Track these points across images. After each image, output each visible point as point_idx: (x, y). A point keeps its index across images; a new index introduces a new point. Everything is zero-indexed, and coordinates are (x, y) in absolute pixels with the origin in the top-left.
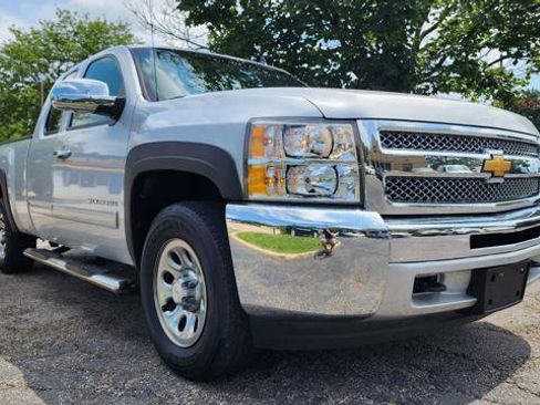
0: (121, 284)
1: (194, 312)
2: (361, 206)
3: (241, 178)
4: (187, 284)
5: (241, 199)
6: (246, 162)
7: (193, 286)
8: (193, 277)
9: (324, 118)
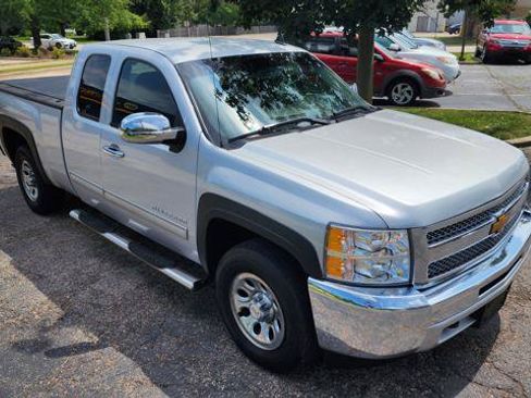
0: (195, 284)
1: (268, 323)
2: (409, 286)
3: (321, 262)
4: (263, 308)
5: (320, 276)
6: (325, 252)
7: (268, 309)
8: (266, 300)
9: (388, 228)
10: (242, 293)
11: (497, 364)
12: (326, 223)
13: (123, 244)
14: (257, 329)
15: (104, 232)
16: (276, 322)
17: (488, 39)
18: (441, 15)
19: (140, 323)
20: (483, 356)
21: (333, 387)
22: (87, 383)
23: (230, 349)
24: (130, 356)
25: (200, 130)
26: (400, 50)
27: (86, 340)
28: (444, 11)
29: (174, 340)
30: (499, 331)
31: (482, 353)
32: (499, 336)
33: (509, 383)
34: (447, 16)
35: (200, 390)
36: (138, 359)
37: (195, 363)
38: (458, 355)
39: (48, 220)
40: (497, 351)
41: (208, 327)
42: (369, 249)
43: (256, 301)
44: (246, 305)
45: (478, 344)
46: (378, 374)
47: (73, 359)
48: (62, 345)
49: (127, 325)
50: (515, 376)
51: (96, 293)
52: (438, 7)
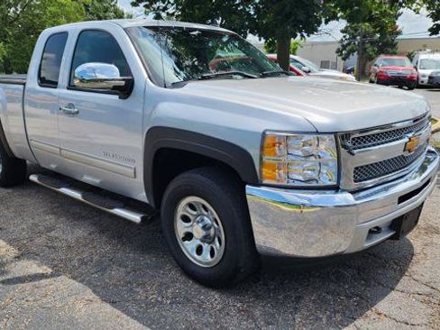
0: (142, 218)
1: (209, 243)
3: (257, 168)
4: (204, 228)
5: (257, 183)
6: (261, 159)
7: (209, 228)
8: (207, 221)
9: (317, 132)
10: (186, 219)
11: (415, 277)
12: (262, 131)
13: (77, 195)
14: (199, 250)
15: (59, 188)
16: (216, 239)
17: (378, 70)
18: (340, 58)
19: (92, 258)
20: (402, 273)
21: (270, 297)
22: (40, 302)
23: (175, 274)
24: (82, 281)
25: (146, 76)
26: (309, 72)
27: (41, 271)
28: (341, 55)
29: (123, 269)
30: (413, 255)
31: (401, 270)
32: (414, 258)
33: (428, 290)
34: (344, 59)
35: (146, 305)
36: (89, 284)
37: (143, 285)
38: (380, 272)
39: (10, 191)
40: (413, 268)
41: (154, 259)
42: (300, 153)
43: (198, 222)
44: (189, 230)
45: (396, 264)
46: (310, 287)
47: (28, 286)
48: (17, 275)
49: (79, 260)
50: (432, 284)
51: (51, 239)
52: (337, 52)
